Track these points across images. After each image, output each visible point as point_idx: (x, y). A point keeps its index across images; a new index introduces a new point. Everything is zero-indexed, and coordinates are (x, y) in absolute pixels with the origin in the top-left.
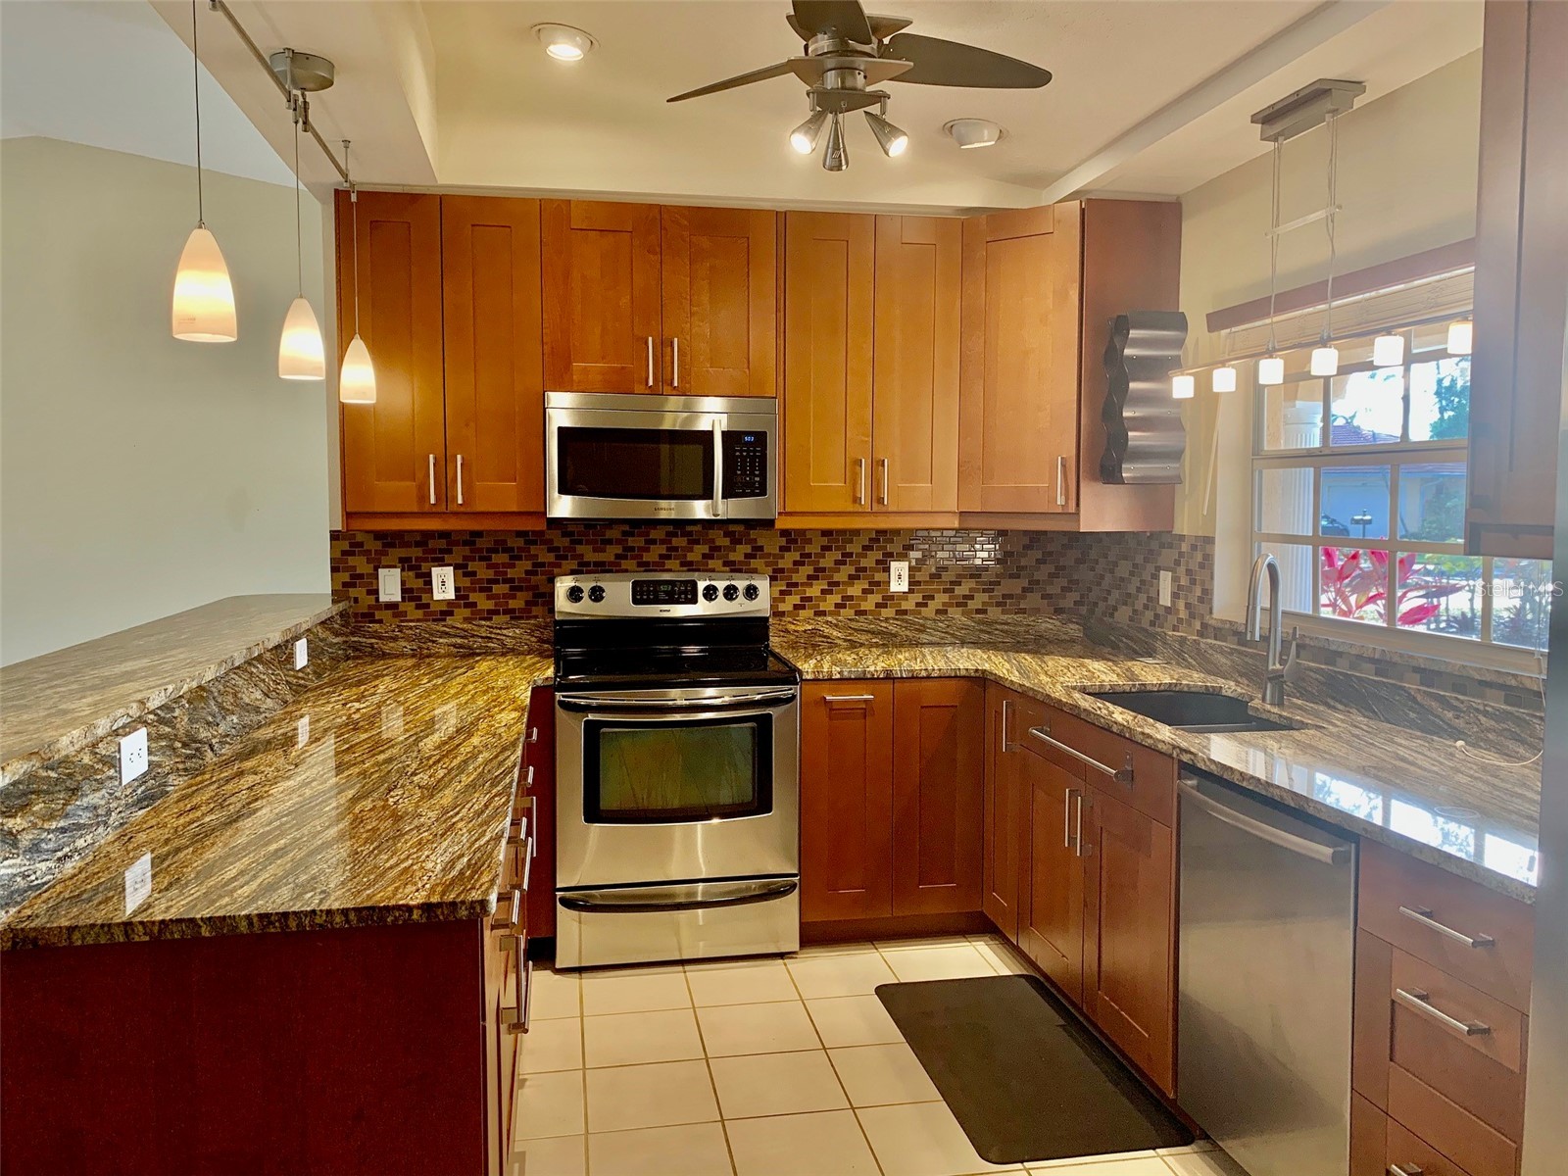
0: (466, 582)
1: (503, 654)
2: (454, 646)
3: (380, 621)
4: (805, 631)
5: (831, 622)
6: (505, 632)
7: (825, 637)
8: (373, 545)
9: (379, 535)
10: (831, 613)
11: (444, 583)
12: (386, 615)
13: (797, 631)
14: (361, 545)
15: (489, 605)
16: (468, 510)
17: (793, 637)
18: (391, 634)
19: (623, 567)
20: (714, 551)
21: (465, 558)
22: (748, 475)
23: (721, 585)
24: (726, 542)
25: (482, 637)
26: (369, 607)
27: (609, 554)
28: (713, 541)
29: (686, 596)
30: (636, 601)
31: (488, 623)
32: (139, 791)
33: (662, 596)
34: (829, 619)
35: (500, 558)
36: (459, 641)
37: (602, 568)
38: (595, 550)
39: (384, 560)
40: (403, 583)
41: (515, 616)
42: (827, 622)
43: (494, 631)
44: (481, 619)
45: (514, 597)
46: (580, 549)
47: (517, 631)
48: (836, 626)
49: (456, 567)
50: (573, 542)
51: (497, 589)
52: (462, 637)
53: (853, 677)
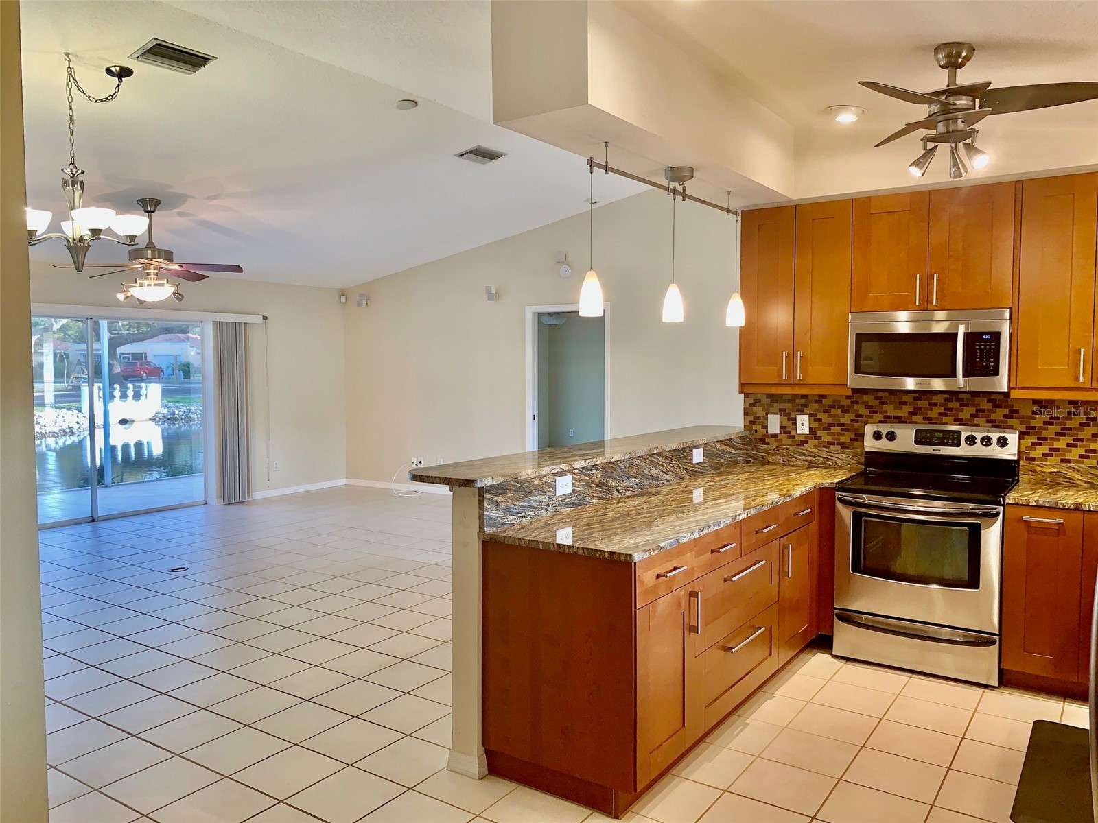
0: (816, 424)
1: (836, 469)
2: (807, 461)
3: (768, 444)
4: (1050, 473)
5: (1073, 468)
6: (836, 455)
7: (1068, 478)
8: (766, 401)
9: (769, 396)
10: (1075, 461)
11: (803, 424)
12: (771, 440)
13: (1044, 472)
14: (759, 401)
15: (829, 439)
16: (805, 383)
17: (1040, 476)
18: (773, 451)
19: (914, 420)
20: (979, 412)
21: (815, 410)
22: (985, 362)
23: (979, 436)
24: (989, 406)
25: (823, 458)
26: (763, 435)
27: (904, 412)
28: (979, 405)
29: (953, 442)
30: (917, 442)
31: (827, 450)
32: (567, 500)
33: (937, 441)
34: (1072, 465)
35: (835, 411)
36: (810, 458)
37: (900, 420)
38: (895, 409)
39: (772, 410)
40: (781, 423)
41: (844, 446)
42: (1070, 468)
43: (831, 454)
44: (823, 447)
45: (844, 435)
46: (885, 407)
47: (844, 455)
48: (1078, 471)
49: (810, 415)
50: (881, 403)
51: (834, 429)
52: (811, 456)
53: (1047, 505)
